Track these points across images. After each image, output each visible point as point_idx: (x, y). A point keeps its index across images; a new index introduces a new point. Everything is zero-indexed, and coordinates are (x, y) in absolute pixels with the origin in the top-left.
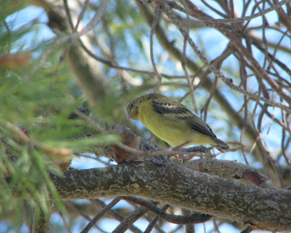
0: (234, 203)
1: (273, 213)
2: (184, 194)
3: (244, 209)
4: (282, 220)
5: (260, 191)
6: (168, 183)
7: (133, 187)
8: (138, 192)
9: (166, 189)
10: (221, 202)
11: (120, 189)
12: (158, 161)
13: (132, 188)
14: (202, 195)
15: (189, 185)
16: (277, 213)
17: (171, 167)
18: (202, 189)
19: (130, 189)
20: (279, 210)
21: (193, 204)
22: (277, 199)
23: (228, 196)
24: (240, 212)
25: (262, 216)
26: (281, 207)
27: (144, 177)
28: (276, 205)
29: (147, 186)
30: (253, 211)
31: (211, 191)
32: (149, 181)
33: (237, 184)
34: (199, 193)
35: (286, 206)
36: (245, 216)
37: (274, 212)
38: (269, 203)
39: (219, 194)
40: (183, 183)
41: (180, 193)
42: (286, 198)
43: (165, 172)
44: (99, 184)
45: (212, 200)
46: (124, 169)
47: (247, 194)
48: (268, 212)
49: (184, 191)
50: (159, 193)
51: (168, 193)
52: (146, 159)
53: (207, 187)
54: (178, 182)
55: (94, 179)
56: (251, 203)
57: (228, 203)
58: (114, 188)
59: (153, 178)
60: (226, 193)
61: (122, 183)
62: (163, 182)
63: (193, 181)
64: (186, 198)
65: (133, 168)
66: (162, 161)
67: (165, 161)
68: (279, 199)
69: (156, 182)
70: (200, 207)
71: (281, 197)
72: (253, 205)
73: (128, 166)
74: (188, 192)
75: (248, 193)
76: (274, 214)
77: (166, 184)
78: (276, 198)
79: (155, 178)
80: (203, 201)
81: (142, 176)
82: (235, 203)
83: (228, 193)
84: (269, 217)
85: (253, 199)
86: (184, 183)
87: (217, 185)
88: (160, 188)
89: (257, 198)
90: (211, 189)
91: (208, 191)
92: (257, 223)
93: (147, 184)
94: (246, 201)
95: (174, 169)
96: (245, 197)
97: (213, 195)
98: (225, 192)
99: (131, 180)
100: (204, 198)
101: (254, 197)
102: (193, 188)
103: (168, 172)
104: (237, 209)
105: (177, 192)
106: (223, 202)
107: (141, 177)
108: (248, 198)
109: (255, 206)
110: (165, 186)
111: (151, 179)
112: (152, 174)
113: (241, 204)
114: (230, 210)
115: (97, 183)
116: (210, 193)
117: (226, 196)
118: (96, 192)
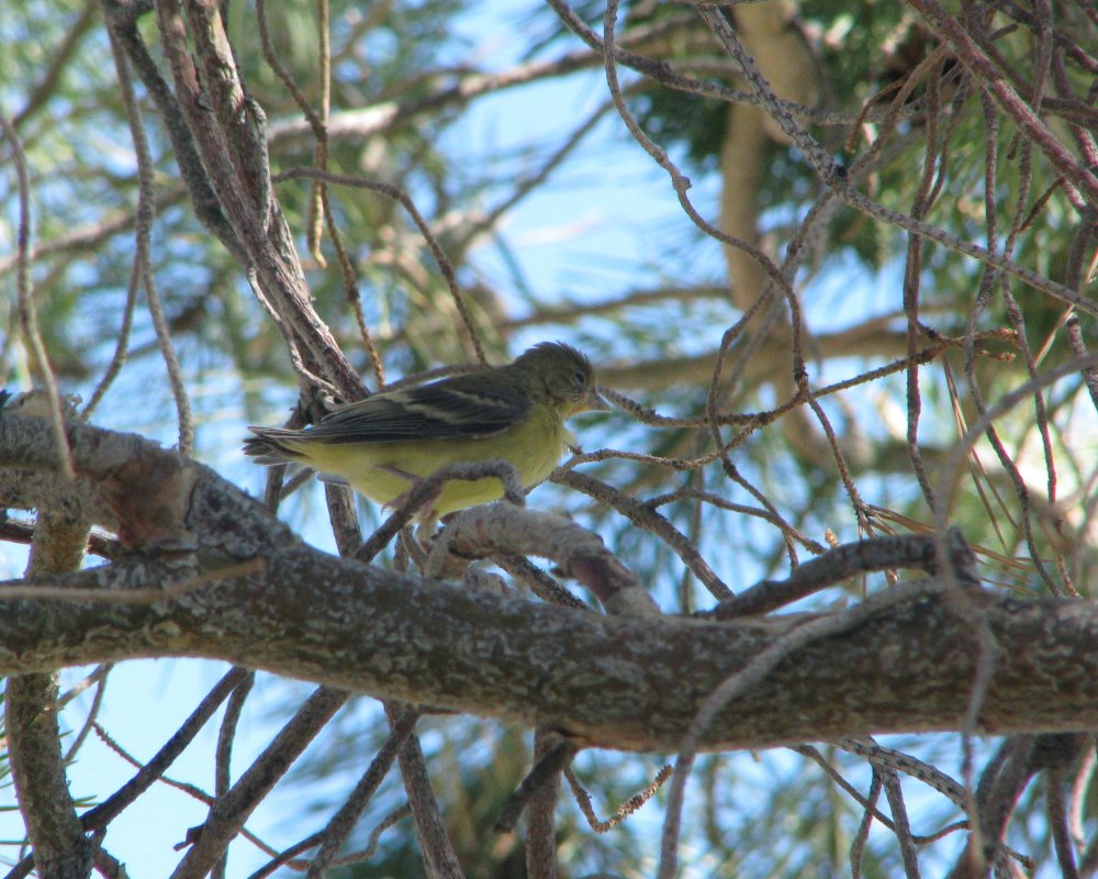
0: (496, 670)
1: (624, 698)
2: (333, 647)
3: (529, 688)
4: (656, 718)
5: (586, 628)
6: (277, 616)
7: (162, 631)
8: (185, 646)
9: (273, 636)
10: (454, 668)
11: (123, 641)
12: (246, 545)
13: (160, 636)
14: (392, 650)
15: (347, 619)
16: (637, 696)
17: (287, 562)
18: (388, 631)
19: (156, 639)
20: (644, 687)
21: (365, 678)
22: (639, 651)
23: (475, 650)
24: (519, 698)
25: (591, 708)
26: (651, 679)
27: (195, 600)
28: (633, 671)
29: (208, 628)
30: (559, 693)
31: (421, 635)
32: (213, 612)
33: (508, 609)
34: (381, 643)
35: (668, 674)
36: (540, 710)
37: (629, 693)
38: (612, 666)
39: (445, 644)
40: (325, 613)
41: (320, 645)
42: (670, 647)
43: (266, 580)
44: (51, 627)
45: (424, 665)
46: (133, 577)
47: (539, 642)
48: (609, 695)
49: (331, 638)
50: (251, 647)
51: (280, 646)
52: (204, 541)
53: (407, 623)
54: (311, 609)
55: (32, 612)
56: (552, 668)
57: (476, 671)
58: (99, 637)
59: (226, 601)
60: (470, 640)
61: (126, 622)
62: (261, 613)
63: (360, 604)
64: (340, 660)
65: (162, 572)
66: (258, 543)
67: (270, 545)
68: (647, 651)
69: (238, 614)
70: (392, 687)
71: (651, 646)
72: (558, 674)
73: (146, 565)
74: (343, 640)
75: (543, 636)
76: (629, 703)
77: (271, 617)
78: (635, 648)
79: (232, 601)
80: (398, 668)
81: (189, 598)
82: (501, 669)
83: (475, 639)
84: (615, 711)
85: (558, 654)
86: (331, 613)
87: (439, 614)
88: (252, 632)
89: (571, 653)
90: (421, 630)
91: (410, 637)
92: (579, 728)
93: (205, 621)
94: (534, 662)
95: (297, 571)
96: (531, 651)
97: (427, 646)
98: (466, 637)
99: (154, 612)
100: (398, 659)
101: (562, 650)
102: (360, 627)
103: (277, 579)
104: (508, 690)
105: (309, 642)
106: (461, 668)
107: (185, 602)
108: (541, 654)
109: (567, 678)
110: (268, 626)
111: (217, 604)
112: (222, 589)
113: (520, 674)
114: (487, 694)
115: (42, 626)
116: (417, 642)
117: (468, 649)
118: (43, 652)
